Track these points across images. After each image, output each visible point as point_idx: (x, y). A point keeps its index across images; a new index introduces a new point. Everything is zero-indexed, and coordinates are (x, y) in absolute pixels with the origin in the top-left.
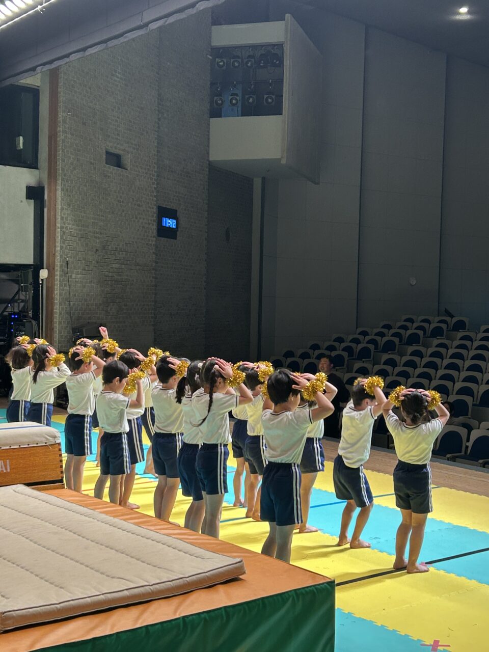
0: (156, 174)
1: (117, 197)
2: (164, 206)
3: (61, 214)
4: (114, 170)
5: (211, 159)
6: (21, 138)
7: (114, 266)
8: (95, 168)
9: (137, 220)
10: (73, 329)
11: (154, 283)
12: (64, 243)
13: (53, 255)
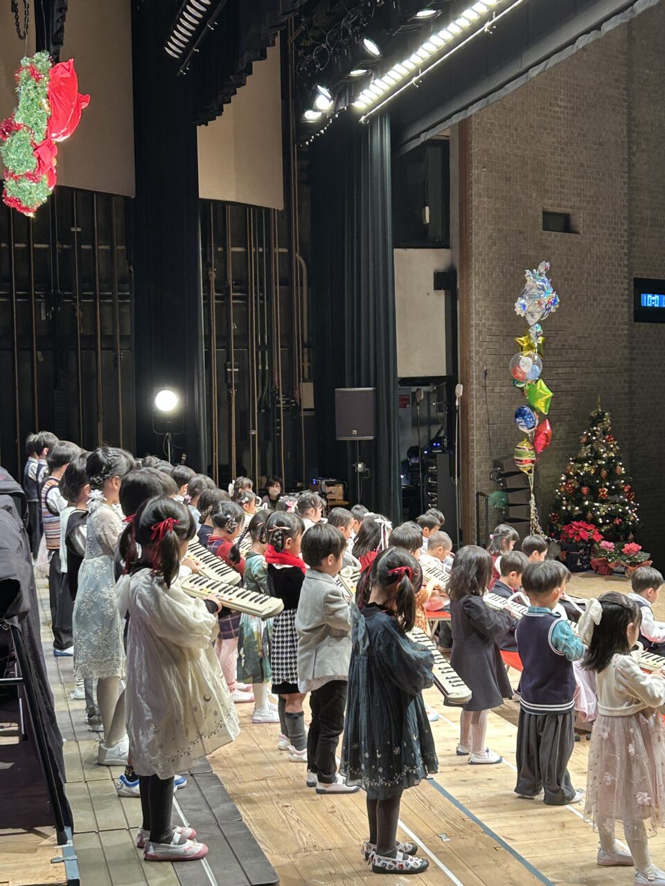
0: (626, 233)
2: (645, 277)
4: (556, 236)
6: (427, 209)
7: (560, 371)
8: (526, 239)
10: (494, 461)
11: (627, 390)
12: (480, 346)
13: (467, 362)
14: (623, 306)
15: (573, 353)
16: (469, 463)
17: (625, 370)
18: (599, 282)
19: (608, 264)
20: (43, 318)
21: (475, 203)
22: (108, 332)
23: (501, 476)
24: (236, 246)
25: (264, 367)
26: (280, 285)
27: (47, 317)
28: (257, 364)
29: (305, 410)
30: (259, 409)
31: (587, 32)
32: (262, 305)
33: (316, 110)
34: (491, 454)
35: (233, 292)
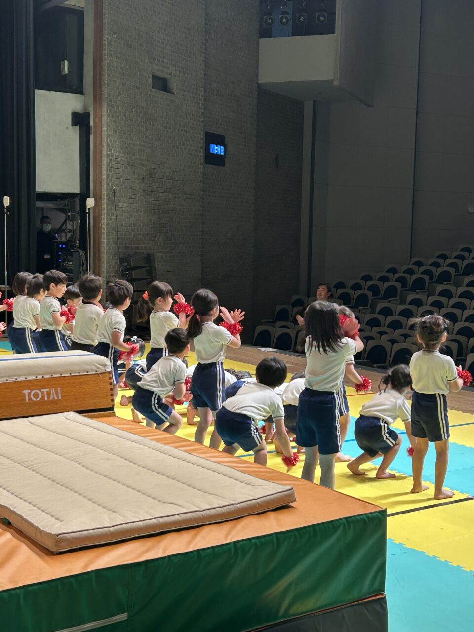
0: (203, 98)
1: (164, 123)
2: (212, 132)
3: (107, 141)
4: (160, 94)
5: (260, 82)
6: (66, 62)
7: (161, 194)
8: (141, 93)
9: (183, 147)
10: (121, 258)
11: (201, 212)
12: (110, 171)
13: (100, 183)
14: (200, 151)
15: (169, 182)
16: (100, 259)
17: (200, 198)
21: (107, 61)
23: (127, 269)
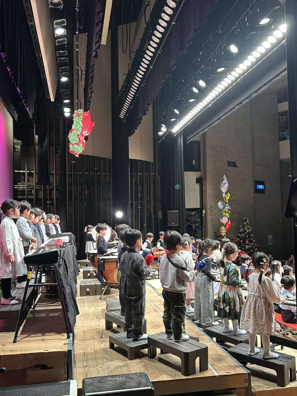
0: (252, 168)
1: (234, 179)
2: (258, 180)
3: (208, 188)
4: (232, 168)
5: (281, 158)
6: (194, 160)
7: (234, 206)
8: (223, 169)
9: (243, 187)
10: (214, 232)
11: (253, 212)
12: (210, 199)
13: (206, 204)
14: (252, 188)
15: (237, 201)
16: (207, 233)
17: (253, 207)
18: (244, 181)
19: (247, 176)
20: (86, 193)
21: (208, 158)
22: (105, 197)
23: (217, 237)
24: (140, 173)
25: (148, 207)
26: (153, 183)
27: (88, 193)
28: (146, 206)
29: (159, 219)
30: (147, 219)
31: (238, 105)
32: (148, 189)
33: (162, 131)
34: (214, 230)
35: (140, 185)
